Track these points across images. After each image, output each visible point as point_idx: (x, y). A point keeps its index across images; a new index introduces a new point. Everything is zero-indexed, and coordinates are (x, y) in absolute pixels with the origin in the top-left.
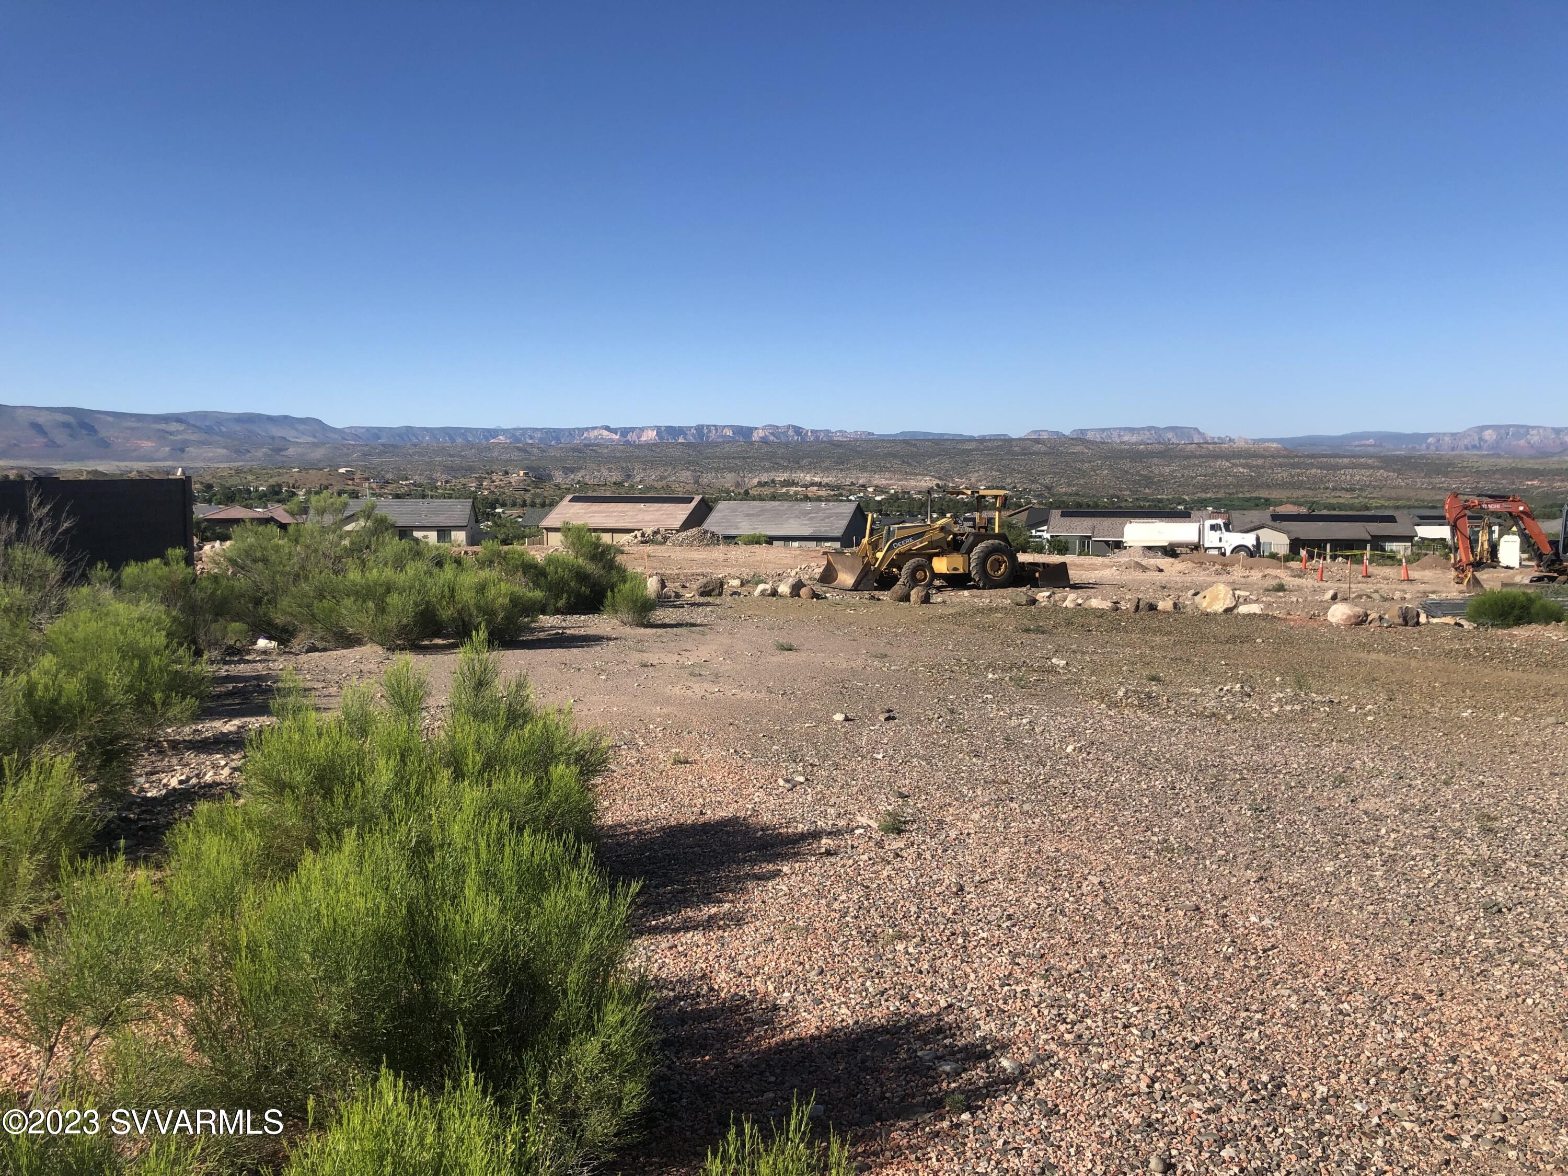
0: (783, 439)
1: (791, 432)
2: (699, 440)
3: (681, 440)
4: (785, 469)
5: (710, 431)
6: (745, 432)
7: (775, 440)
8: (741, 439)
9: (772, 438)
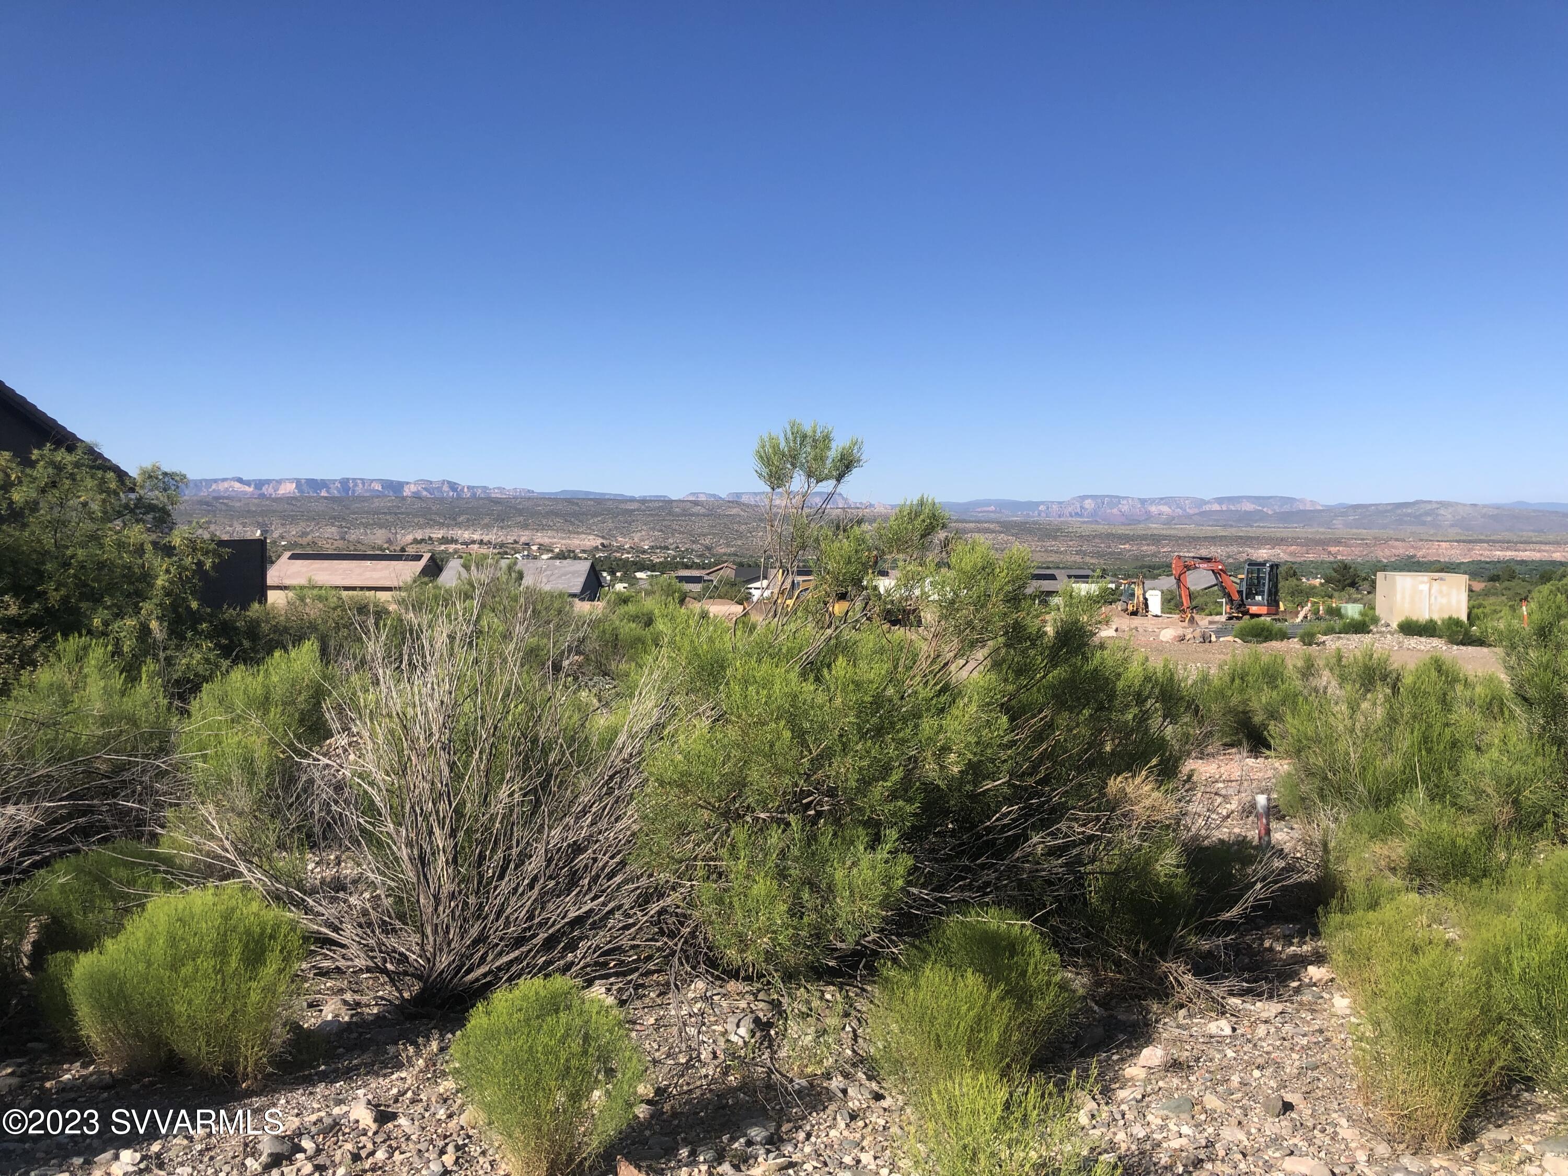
0: (437, 494)
1: (446, 488)
2: (344, 494)
3: (324, 493)
4: (441, 525)
5: (356, 485)
6: (395, 487)
7: (429, 496)
8: (391, 493)
9: (425, 493)
